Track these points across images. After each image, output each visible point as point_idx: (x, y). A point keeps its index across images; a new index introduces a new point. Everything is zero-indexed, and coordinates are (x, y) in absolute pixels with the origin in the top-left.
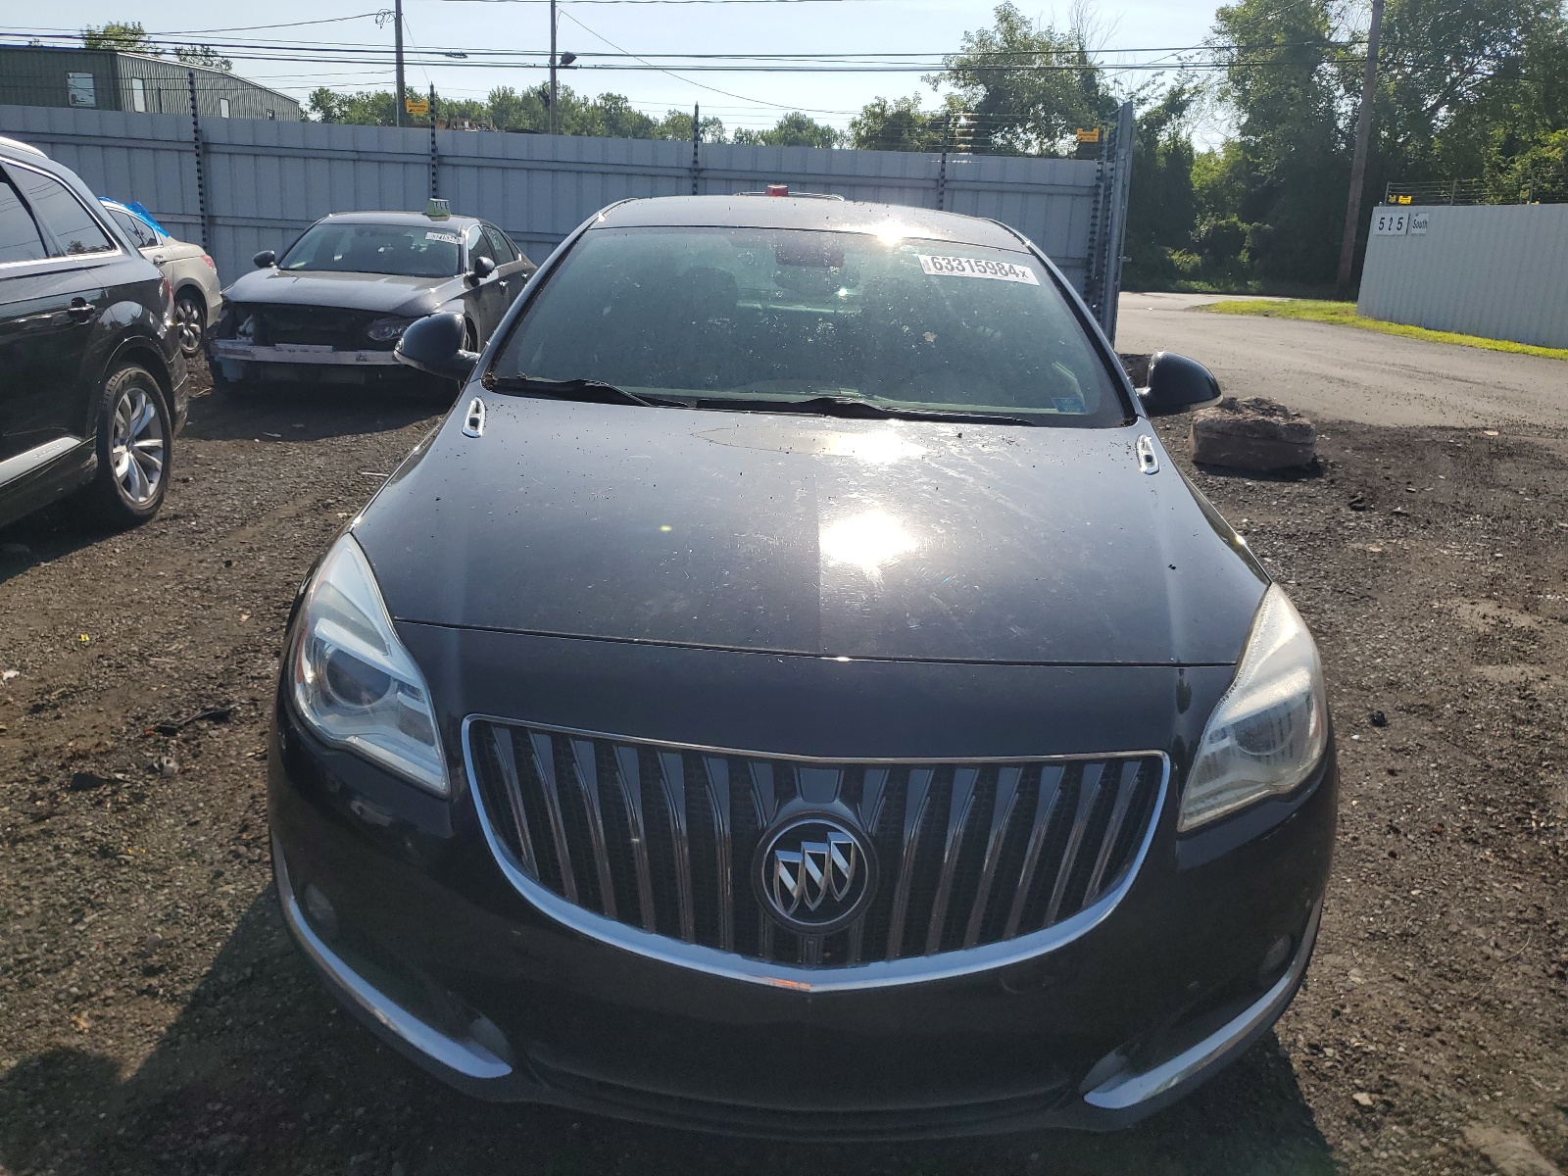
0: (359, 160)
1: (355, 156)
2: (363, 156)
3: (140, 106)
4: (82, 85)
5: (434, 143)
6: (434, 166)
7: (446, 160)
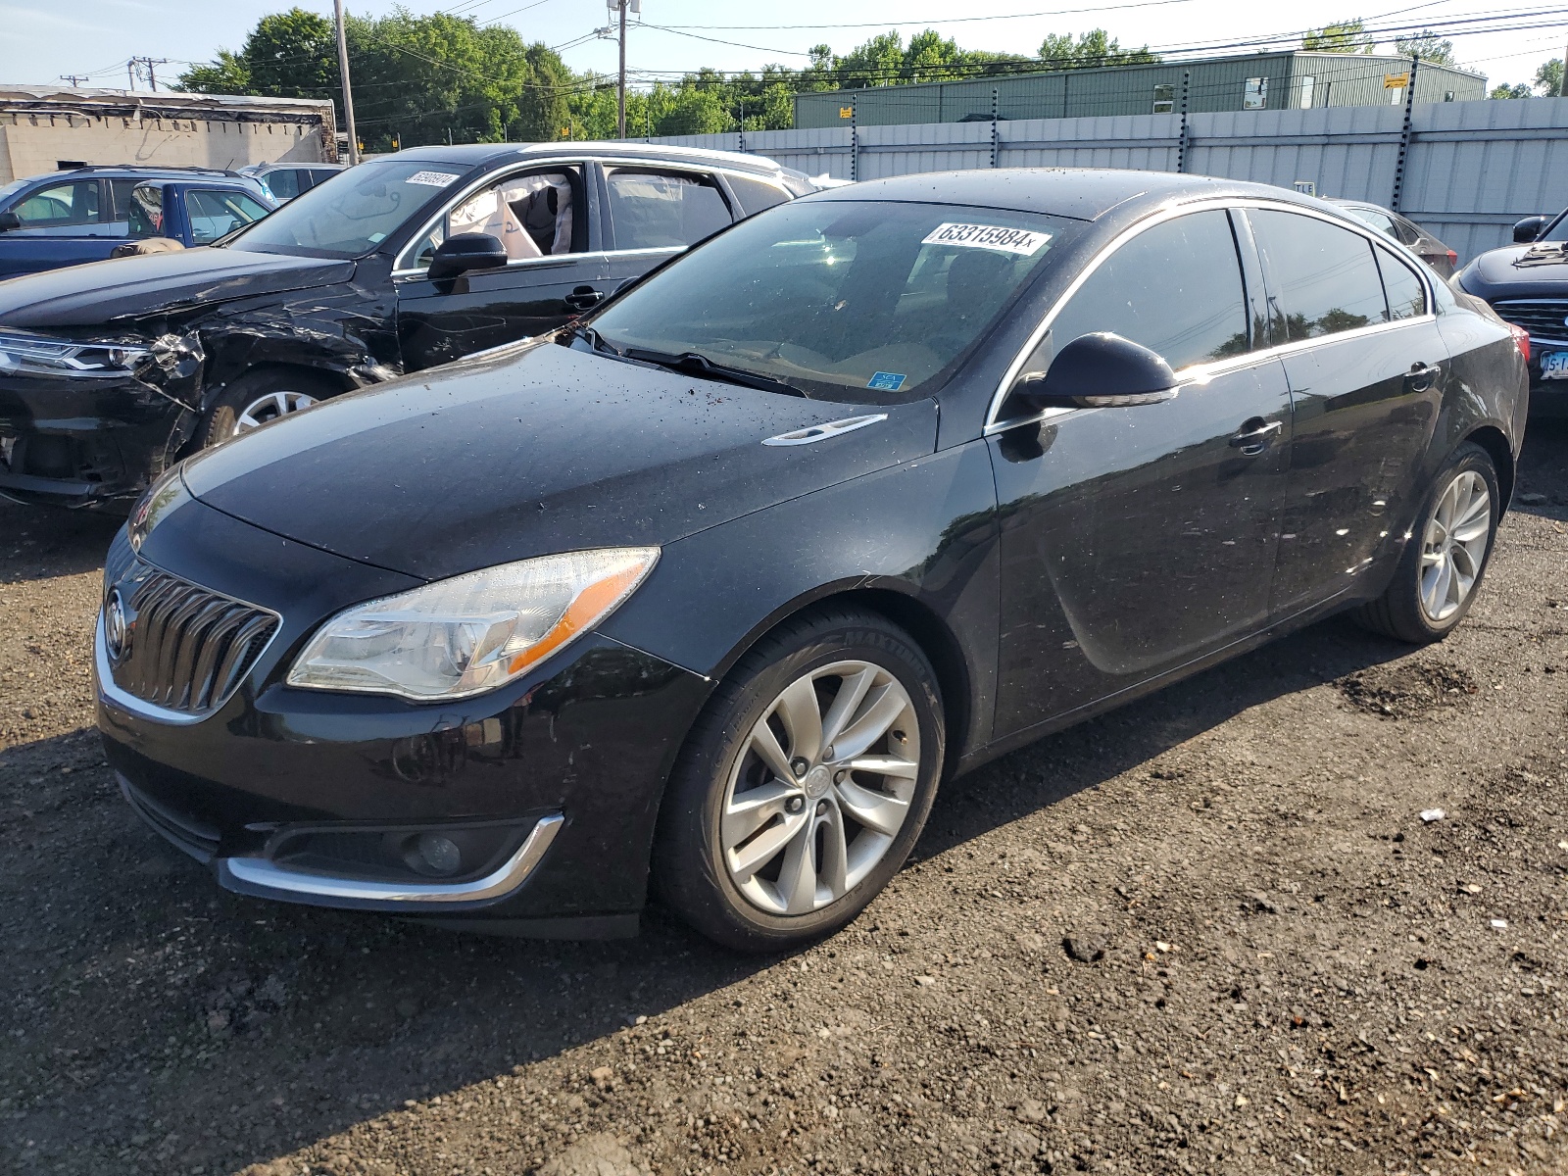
0: (1327, 144)
1: (1325, 140)
2: (1333, 140)
3: (1306, 103)
4: (1254, 89)
5: (1407, 119)
6: (1403, 145)
7: (1422, 137)
